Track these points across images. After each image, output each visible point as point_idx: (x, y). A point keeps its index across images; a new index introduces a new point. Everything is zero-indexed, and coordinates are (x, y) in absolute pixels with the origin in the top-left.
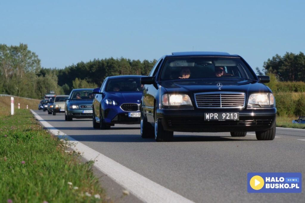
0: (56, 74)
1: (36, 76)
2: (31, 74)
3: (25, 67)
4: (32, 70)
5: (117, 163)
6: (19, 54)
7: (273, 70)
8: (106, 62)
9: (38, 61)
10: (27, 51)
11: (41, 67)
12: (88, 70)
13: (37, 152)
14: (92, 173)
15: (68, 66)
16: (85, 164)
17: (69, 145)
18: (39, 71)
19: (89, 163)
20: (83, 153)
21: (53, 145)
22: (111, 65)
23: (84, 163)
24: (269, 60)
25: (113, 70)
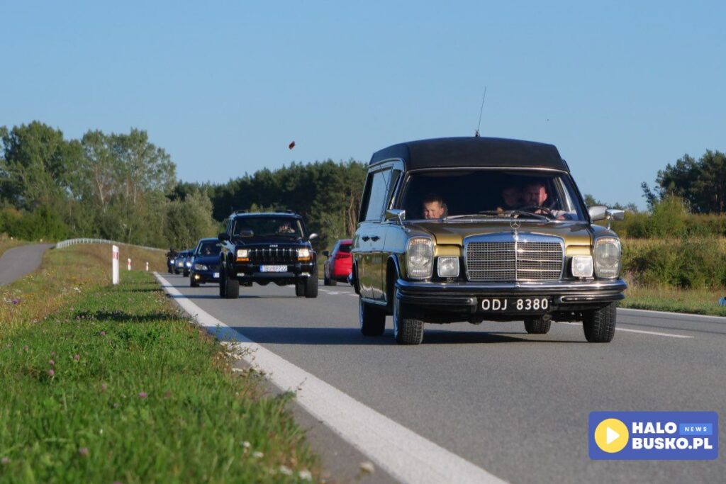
0: (209, 196)
1: (166, 199)
2: (155, 195)
3: (142, 181)
4: (158, 185)
5: (342, 393)
6: (130, 151)
7: (678, 190)
8: (317, 170)
9: (169, 168)
10: (146, 145)
11: (178, 180)
12: (279, 186)
13: (172, 369)
14: (291, 420)
15: (234, 179)
16: (276, 398)
17: (238, 354)
18: (173, 188)
19: (285, 396)
20: (271, 374)
21: (206, 354)
22: (328, 177)
23: (274, 397)
24: (669, 167)
25: (332, 188)
